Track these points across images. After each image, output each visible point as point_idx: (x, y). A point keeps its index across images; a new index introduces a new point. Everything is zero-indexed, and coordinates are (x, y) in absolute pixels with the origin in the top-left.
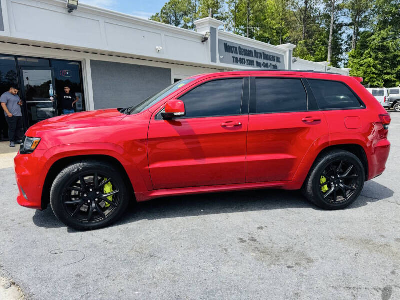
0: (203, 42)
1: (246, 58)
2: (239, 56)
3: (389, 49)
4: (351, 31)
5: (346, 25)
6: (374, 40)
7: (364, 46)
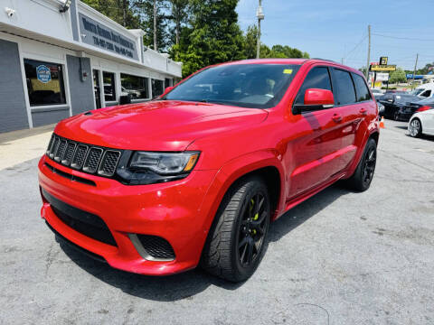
0: (61, 11)
1: (106, 40)
2: (99, 37)
3: (208, 47)
4: (172, 25)
5: (167, 17)
6: (195, 36)
7: (187, 42)
